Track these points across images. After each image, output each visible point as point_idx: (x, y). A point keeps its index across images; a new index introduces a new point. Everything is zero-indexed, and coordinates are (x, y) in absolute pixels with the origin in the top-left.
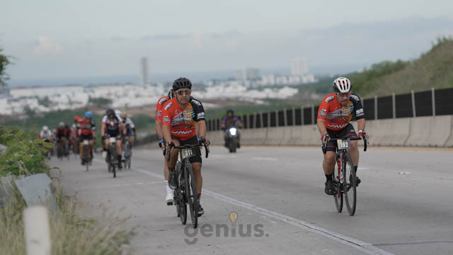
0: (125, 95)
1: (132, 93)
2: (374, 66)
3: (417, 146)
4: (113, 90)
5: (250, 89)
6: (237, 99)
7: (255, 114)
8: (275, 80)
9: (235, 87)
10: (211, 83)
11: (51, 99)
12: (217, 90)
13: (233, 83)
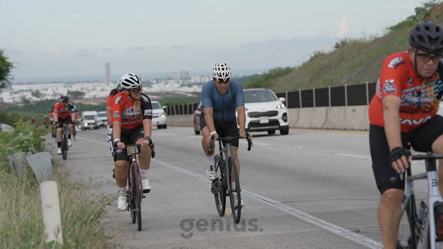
0: (94, 90)
1: (99, 88)
2: (270, 70)
3: (303, 128)
4: (85, 86)
5: (183, 85)
6: (173, 93)
7: (188, 104)
8: (200, 79)
9: (172, 84)
10: (155, 81)
11: (41, 92)
12: (160, 86)
13: (170, 81)
